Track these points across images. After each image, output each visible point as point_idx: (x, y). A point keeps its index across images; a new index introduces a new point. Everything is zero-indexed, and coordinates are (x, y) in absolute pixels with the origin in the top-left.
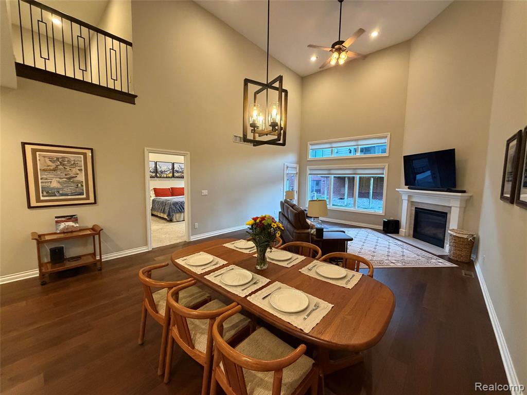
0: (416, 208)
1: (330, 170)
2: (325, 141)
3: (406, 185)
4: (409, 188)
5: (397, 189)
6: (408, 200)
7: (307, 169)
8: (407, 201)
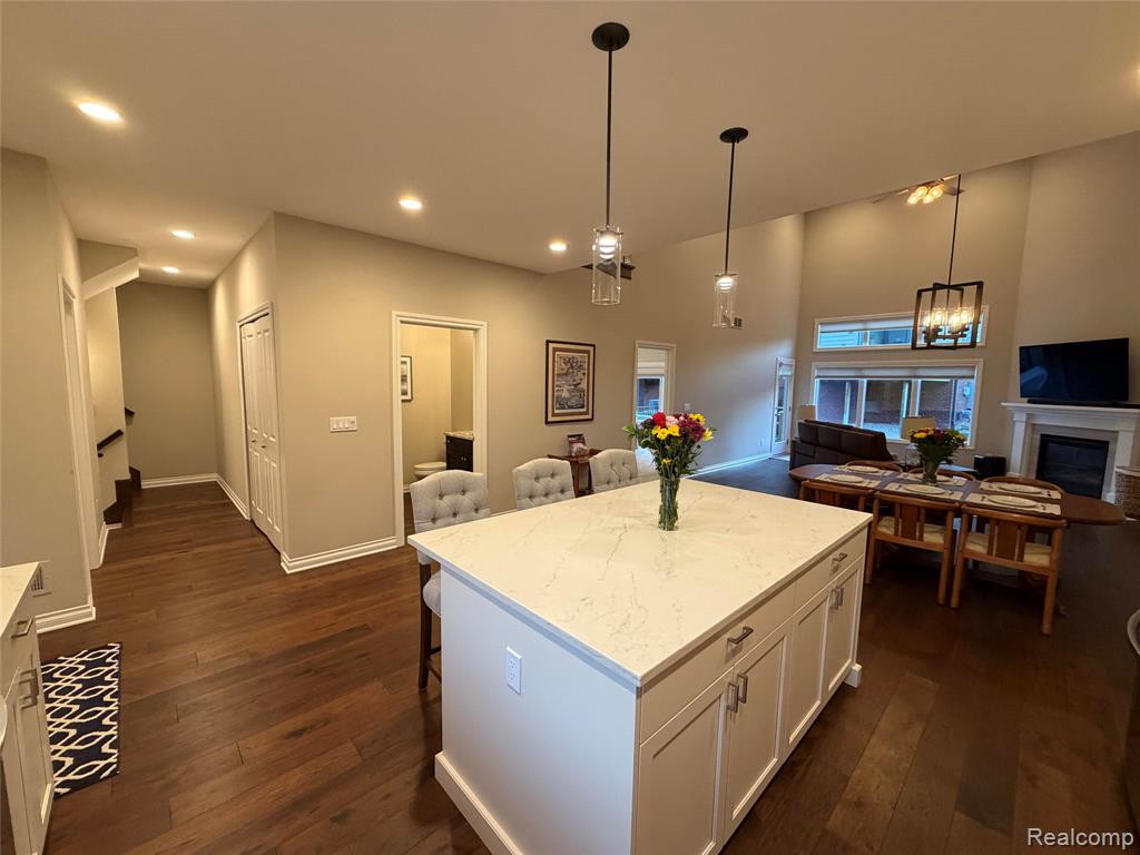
0: (1042, 435)
1: (860, 369)
2: (851, 318)
3: (1022, 396)
4: (1029, 402)
5: (1003, 404)
6: (1027, 423)
7: (813, 367)
8: (1024, 424)
